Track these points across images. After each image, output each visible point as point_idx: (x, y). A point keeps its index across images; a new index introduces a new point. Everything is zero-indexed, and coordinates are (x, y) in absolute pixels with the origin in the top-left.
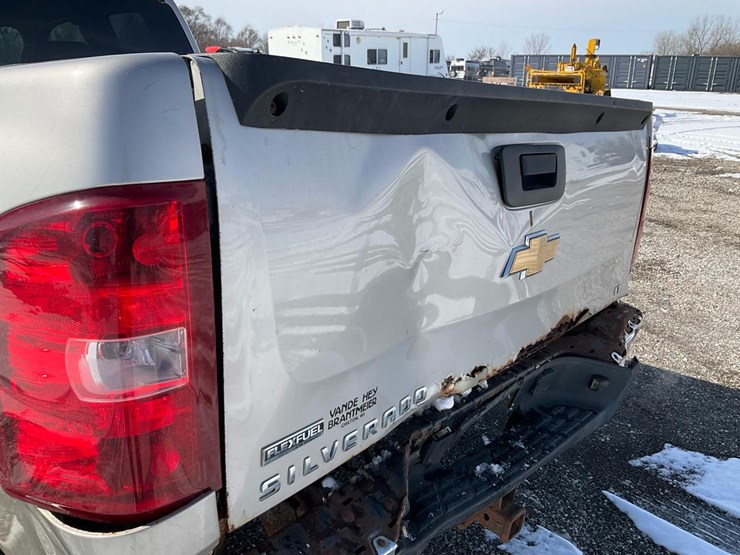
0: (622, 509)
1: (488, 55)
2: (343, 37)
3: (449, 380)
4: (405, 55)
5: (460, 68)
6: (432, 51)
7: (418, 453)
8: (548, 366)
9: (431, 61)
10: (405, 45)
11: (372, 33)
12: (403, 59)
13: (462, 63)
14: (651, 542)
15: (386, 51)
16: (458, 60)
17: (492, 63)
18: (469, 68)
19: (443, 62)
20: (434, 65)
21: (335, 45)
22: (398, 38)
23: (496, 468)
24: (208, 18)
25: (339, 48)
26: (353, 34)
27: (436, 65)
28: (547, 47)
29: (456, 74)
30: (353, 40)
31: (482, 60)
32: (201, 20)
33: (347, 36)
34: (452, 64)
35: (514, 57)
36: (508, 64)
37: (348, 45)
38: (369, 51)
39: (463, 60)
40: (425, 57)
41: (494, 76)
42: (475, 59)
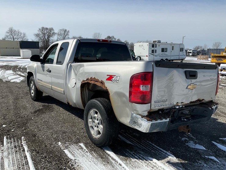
0: (215, 144)
1: (200, 48)
2: (155, 45)
3: (178, 103)
4: (173, 50)
5: (190, 52)
6: (181, 48)
7: (173, 113)
8: (196, 108)
9: (181, 51)
10: (173, 47)
11: (163, 44)
12: (172, 51)
13: (191, 51)
14: (220, 149)
15: (167, 48)
16: (190, 50)
17: (201, 51)
18: (193, 53)
19: (184, 51)
20: (181, 52)
21: (152, 47)
22: (171, 45)
23: (185, 120)
24: (115, 39)
25: (153, 48)
26: (158, 44)
27: (182, 52)
28: (221, 46)
29: (189, 54)
30: (157, 46)
31: (198, 50)
32: (113, 40)
33: (156, 45)
34: (188, 51)
35: (208, 49)
36: (206, 51)
37: (156, 47)
38: (162, 48)
39: (191, 50)
40: (179, 50)
41: (202, 55)
42: (195, 50)
